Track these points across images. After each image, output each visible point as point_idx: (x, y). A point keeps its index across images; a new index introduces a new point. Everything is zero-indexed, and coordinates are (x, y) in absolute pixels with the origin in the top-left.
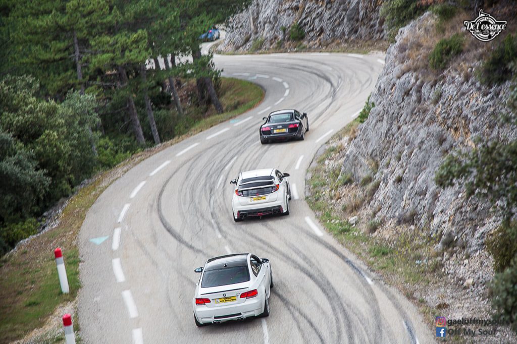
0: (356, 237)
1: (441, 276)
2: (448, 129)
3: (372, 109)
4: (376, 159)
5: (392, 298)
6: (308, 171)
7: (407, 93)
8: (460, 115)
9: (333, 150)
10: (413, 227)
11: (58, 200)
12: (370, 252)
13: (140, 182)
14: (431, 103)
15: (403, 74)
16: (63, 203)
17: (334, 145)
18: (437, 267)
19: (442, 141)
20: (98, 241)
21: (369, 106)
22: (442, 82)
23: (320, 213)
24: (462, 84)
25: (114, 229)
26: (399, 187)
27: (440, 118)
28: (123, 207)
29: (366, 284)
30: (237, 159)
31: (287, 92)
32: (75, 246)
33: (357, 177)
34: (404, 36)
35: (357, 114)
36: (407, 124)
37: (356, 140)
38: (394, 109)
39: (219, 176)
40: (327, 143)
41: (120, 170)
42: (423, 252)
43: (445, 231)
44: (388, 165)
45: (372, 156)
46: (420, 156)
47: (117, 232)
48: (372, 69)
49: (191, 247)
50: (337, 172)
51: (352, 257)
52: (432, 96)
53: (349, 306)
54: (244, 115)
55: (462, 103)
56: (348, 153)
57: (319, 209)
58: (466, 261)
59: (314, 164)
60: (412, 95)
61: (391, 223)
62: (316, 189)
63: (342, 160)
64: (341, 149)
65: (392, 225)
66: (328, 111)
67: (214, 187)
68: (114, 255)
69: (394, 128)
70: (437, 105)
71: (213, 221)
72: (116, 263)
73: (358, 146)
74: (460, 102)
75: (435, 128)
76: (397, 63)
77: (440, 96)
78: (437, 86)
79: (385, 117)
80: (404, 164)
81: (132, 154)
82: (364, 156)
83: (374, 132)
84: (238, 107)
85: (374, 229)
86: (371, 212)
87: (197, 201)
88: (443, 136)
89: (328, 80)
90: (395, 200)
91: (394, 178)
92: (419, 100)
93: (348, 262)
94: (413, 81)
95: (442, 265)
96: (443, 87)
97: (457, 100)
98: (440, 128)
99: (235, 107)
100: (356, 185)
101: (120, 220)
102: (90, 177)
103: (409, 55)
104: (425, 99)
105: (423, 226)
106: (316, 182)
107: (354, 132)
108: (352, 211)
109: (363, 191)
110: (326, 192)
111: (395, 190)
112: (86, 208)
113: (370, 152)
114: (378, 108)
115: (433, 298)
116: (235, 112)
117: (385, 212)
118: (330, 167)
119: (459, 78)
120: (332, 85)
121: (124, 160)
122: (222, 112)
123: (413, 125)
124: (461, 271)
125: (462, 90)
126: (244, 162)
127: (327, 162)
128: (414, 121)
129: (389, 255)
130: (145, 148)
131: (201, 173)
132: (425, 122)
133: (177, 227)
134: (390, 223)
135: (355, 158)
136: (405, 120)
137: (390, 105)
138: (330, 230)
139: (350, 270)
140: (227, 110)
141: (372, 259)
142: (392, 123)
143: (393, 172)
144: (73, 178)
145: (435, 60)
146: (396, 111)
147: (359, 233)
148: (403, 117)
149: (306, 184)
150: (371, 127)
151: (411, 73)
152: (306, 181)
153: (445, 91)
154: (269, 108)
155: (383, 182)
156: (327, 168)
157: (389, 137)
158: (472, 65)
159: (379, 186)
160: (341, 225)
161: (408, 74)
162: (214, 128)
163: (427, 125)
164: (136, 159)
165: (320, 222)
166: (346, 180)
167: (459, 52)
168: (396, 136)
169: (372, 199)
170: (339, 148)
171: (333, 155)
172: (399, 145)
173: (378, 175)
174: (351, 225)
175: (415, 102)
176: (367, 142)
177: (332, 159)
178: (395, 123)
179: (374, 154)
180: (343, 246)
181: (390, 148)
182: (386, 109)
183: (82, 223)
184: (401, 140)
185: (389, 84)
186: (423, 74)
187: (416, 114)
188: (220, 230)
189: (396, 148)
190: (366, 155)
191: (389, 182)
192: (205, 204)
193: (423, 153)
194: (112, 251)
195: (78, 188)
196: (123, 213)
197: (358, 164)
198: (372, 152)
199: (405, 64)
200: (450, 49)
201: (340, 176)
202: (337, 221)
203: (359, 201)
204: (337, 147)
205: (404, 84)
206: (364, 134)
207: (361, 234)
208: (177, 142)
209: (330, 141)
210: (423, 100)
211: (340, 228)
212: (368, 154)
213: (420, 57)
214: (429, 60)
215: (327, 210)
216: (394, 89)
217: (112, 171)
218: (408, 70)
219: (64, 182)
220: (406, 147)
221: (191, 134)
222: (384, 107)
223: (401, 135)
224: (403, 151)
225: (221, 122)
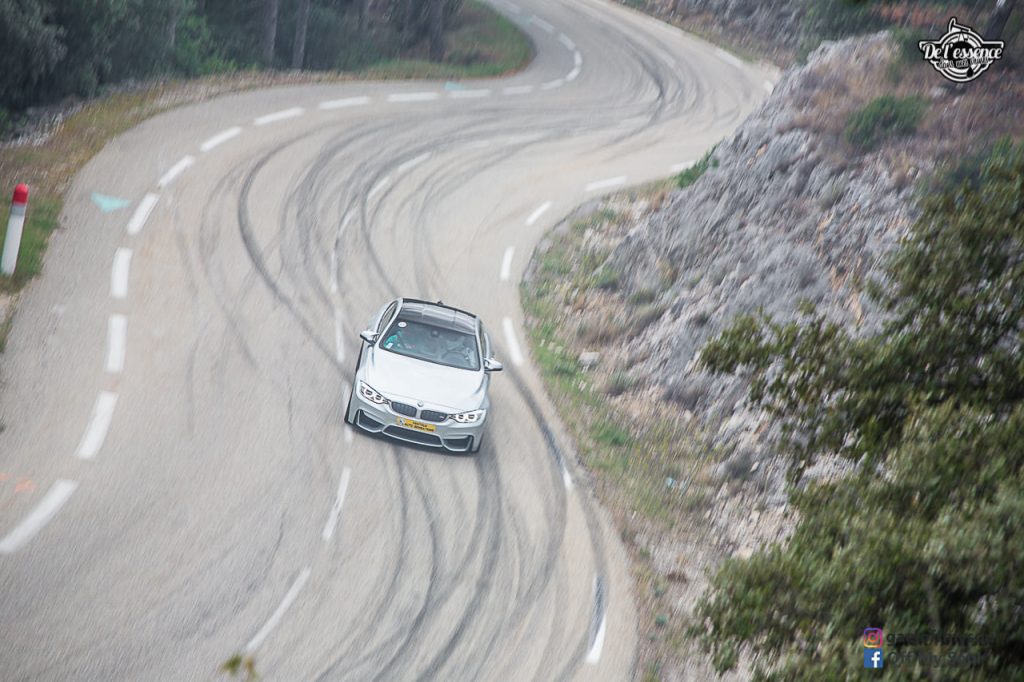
0: (578, 391)
1: (699, 523)
2: (828, 262)
3: (709, 171)
4: (678, 262)
5: (594, 526)
6: (546, 235)
7: (784, 169)
8: (859, 247)
9: (610, 216)
10: (688, 415)
11: (64, 95)
12: (593, 428)
13: (230, 126)
15: (791, 130)
16: (72, 105)
17: (615, 206)
18: (699, 505)
19: (807, 281)
20: (108, 204)
21: (710, 161)
22: (853, 173)
23: (534, 322)
24: (887, 192)
25: (146, 193)
26: (696, 333)
27: (822, 239)
28: (179, 159)
29: (558, 482)
31: (575, 73)
32: (60, 196)
33: (629, 284)
34: (825, 60)
35: (679, 168)
36: (760, 224)
37: (656, 217)
38: (748, 187)
39: (380, 177)
40: (606, 198)
41: (203, 88)
42: (687, 468)
43: (742, 446)
44: (693, 285)
45: (673, 257)
46: (757, 293)
47: (150, 201)
48: (747, 96)
49: (272, 287)
50: (598, 258)
51: (555, 425)
52: (826, 191)
53: (512, 510)
54: (477, 81)
55: (872, 228)
56: (632, 232)
57: (537, 313)
58: (755, 515)
59: (564, 228)
60: (791, 174)
61: (653, 392)
62: (547, 275)
63: (617, 242)
64: (624, 220)
65: (654, 397)
66: (633, 140)
68: (123, 239)
69: (733, 223)
70: (827, 212)
71: (333, 256)
72: (123, 258)
73: (654, 228)
74: (868, 224)
75: (805, 252)
76: (789, 104)
77: (839, 197)
78: (842, 176)
79: (726, 196)
80: (722, 297)
81: (239, 69)
82: (659, 250)
83: (696, 214)
84: (473, 64)
85: (617, 390)
86: (626, 358)
88: (813, 273)
89: (659, 82)
90: (678, 354)
91: (694, 314)
92: (799, 190)
93: (546, 432)
94: (803, 148)
95: (709, 505)
96: (853, 182)
97: (866, 218)
98: (814, 257)
99: (468, 61)
100: (622, 298)
101: (164, 181)
102: (141, 79)
103: (817, 99)
104: (809, 192)
105: (707, 421)
106: (554, 261)
107: (662, 198)
108: (593, 342)
109: (630, 314)
110: (563, 287)
111: (685, 337)
112: (112, 132)
113: (673, 245)
114: (721, 174)
115: (666, 557)
116: (463, 70)
117: (651, 369)
118: (592, 244)
119: (886, 179)
120: (662, 94)
121: (218, 72)
122: (440, 61)
123: (770, 230)
124: (739, 529)
125: (883, 202)
126: (438, 170)
127: (589, 233)
128: (773, 223)
129: (624, 449)
130: (267, 66)
132: (791, 234)
133: (263, 238)
134: (651, 391)
135: (641, 247)
136: (759, 214)
137: (744, 176)
138: (538, 358)
139: (542, 445)
140: (450, 60)
141: (590, 444)
142: (732, 213)
143: (696, 301)
144: (109, 66)
145: (859, 128)
146: (750, 192)
147: (588, 387)
148: (757, 208)
149: (533, 257)
150: (693, 202)
151: (805, 134)
152: (535, 253)
153: (852, 193)
154: (527, 89)
155: (673, 312)
156: (583, 245)
157: (717, 234)
158: (921, 164)
159: (661, 316)
160: (564, 358)
161: (799, 133)
162: (411, 84)
163: (793, 240)
164: (242, 83)
165: (527, 337)
166: (606, 282)
167: (908, 131)
168: (729, 237)
169: (639, 334)
170: (623, 216)
171: (606, 225)
172: (729, 257)
173: (668, 295)
174: (580, 366)
175: (790, 190)
176: (675, 227)
177: (600, 231)
178: (740, 213)
179: (677, 254)
180: (549, 399)
181: (710, 257)
182: (734, 181)
183: (90, 158)
184: (737, 249)
185: (759, 137)
186: (827, 145)
187: (782, 213)
188: (339, 278)
189: (721, 259)
190: (662, 250)
191: (682, 317)
192: (332, 217)
193: (764, 289)
194: (124, 233)
195: (112, 88)
196: (175, 171)
197: (641, 261)
198: (675, 251)
199: (803, 112)
200: (894, 119)
201: (599, 270)
202: (559, 349)
203: (613, 329)
204: (620, 213)
205: (785, 149)
206: (675, 209)
207: (592, 389)
208: (331, 81)
209: (613, 198)
210: (805, 191)
211: (559, 363)
212: (666, 249)
213: (835, 111)
214: (847, 124)
215: (550, 320)
216: (763, 149)
217: (187, 86)
218: (804, 126)
219: (89, 66)
220: (739, 264)
221: (364, 78)
222: (731, 175)
223: (740, 239)
224: (731, 271)
225: (430, 77)
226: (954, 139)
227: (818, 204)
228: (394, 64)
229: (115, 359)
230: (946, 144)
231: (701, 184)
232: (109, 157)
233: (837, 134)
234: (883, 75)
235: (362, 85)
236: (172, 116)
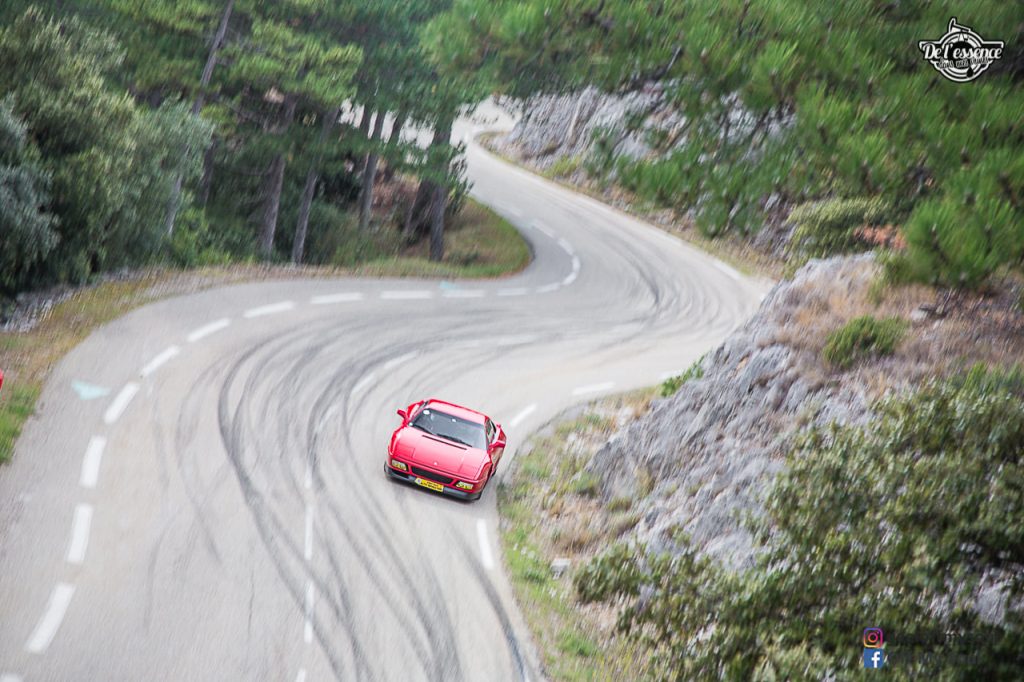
0: (548, 600)
3: (690, 382)
4: (657, 470)
6: (529, 438)
9: (594, 421)
11: (56, 283)
12: (559, 637)
13: (220, 317)
15: (772, 345)
16: (62, 293)
17: (601, 412)
20: (87, 392)
22: (830, 390)
23: (508, 526)
25: (127, 382)
26: (668, 544)
28: (165, 348)
30: (415, 357)
31: (572, 277)
32: (39, 383)
33: (608, 491)
34: (813, 276)
35: (665, 377)
36: (737, 438)
37: (636, 425)
38: (726, 399)
40: (593, 403)
44: (669, 496)
45: (651, 466)
47: (130, 391)
48: (742, 307)
50: (577, 465)
51: (521, 633)
52: (803, 409)
54: (471, 282)
56: (612, 439)
57: (512, 517)
59: (548, 432)
60: (770, 389)
62: (525, 478)
63: (601, 446)
64: (608, 427)
68: (99, 426)
69: (711, 434)
72: (96, 447)
73: (634, 436)
76: (771, 320)
78: (820, 393)
79: (705, 407)
80: (697, 508)
81: (234, 262)
82: (637, 458)
83: (674, 425)
84: (471, 265)
89: (655, 290)
91: (667, 524)
92: (777, 406)
93: (512, 640)
94: (783, 364)
96: (828, 401)
99: (466, 262)
100: (600, 505)
101: (147, 370)
103: (799, 316)
104: (787, 407)
106: (534, 465)
107: (647, 407)
108: (566, 548)
109: (605, 521)
110: (541, 491)
112: (98, 321)
113: (651, 455)
114: (702, 385)
116: (460, 270)
118: (572, 451)
119: (863, 399)
120: (657, 302)
121: (213, 263)
122: (440, 259)
123: (747, 444)
127: (572, 437)
128: (750, 437)
129: (590, 660)
130: (263, 260)
132: (767, 449)
135: (621, 455)
136: (737, 427)
137: (723, 389)
138: (509, 564)
139: (506, 653)
140: (448, 260)
141: (555, 654)
142: (710, 424)
143: (670, 512)
144: (103, 254)
145: (839, 346)
146: (729, 404)
147: (558, 594)
148: (736, 420)
149: (514, 459)
150: (673, 412)
151: (786, 349)
152: (516, 454)
153: (828, 410)
154: (520, 291)
155: (647, 521)
156: (566, 449)
157: (695, 446)
158: (897, 386)
159: (634, 525)
160: (536, 564)
161: (779, 348)
162: (406, 282)
163: (769, 455)
164: (236, 275)
165: (500, 541)
166: (585, 487)
167: (886, 352)
168: (707, 449)
170: (609, 421)
171: (590, 429)
172: (705, 469)
173: (644, 503)
174: (552, 572)
175: (768, 405)
176: (654, 435)
177: (584, 435)
178: (718, 425)
179: (654, 463)
180: (518, 605)
181: (687, 467)
182: (714, 393)
183: (74, 346)
184: (714, 461)
185: (740, 350)
186: (806, 361)
187: (760, 427)
188: (314, 473)
189: (697, 470)
190: (641, 459)
191: (656, 526)
193: (737, 503)
194: (101, 421)
195: (104, 278)
196: (159, 361)
197: (620, 468)
198: (653, 459)
199: (785, 327)
200: (874, 339)
201: (578, 476)
202: (532, 555)
203: (587, 535)
204: (605, 418)
205: (766, 363)
206: (656, 417)
207: (561, 597)
208: (327, 276)
209: (598, 404)
210: (784, 406)
211: (530, 570)
212: (645, 457)
213: (817, 329)
214: (827, 342)
215: (525, 524)
216: (744, 362)
217: (181, 276)
218: (785, 342)
219: (82, 255)
220: (714, 478)
221: (359, 274)
222: (712, 386)
223: (717, 451)
224: (707, 482)
225: (425, 276)
226: (931, 362)
227: (794, 420)
228: (392, 262)
229: (76, 551)
230: (923, 367)
231: (682, 394)
232: (95, 344)
233: (817, 351)
234: (864, 296)
235: (357, 281)
236: (162, 305)
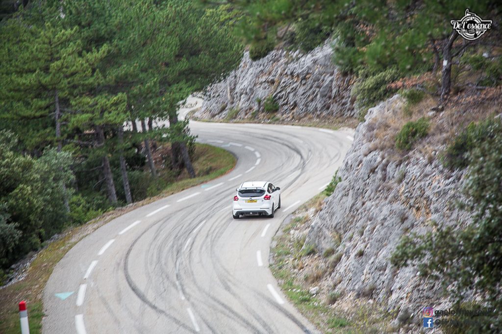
0: (315, 307)
2: (411, 207)
3: (339, 184)
4: (340, 231)
6: (273, 239)
7: (373, 171)
8: (422, 196)
9: (299, 220)
10: (371, 301)
11: (27, 253)
12: (328, 323)
13: (109, 240)
14: (395, 182)
15: (370, 152)
16: (32, 257)
17: (300, 215)
19: (404, 219)
20: (63, 296)
21: (336, 180)
22: (406, 162)
23: (282, 282)
24: (426, 166)
25: (80, 285)
26: (360, 261)
27: (403, 197)
28: (90, 264)
30: (206, 222)
31: (258, 161)
32: (40, 300)
33: (320, 248)
34: (373, 116)
35: (324, 187)
36: (371, 201)
37: (321, 213)
38: (359, 185)
39: (186, 239)
40: (294, 213)
41: (90, 227)
42: (380, 326)
43: (402, 307)
44: (351, 239)
45: (336, 229)
46: (382, 233)
47: (83, 288)
48: (341, 145)
49: (154, 307)
50: (301, 242)
51: (310, 327)
52: (397, 175)
54: (216, 180)
55: (425, 184)
56: (313, 224)
57: (282, 277)
59: (280, 233)
60: (377, 172)
61: (351, 296)
62: (280, 258)
63: (307, 231)
64: (306, 220)
65: (352, 298)
66: (297, 181)
67: (181, 249)
68: (77, 310)
69: (359, 204)
70: (401, 184)
71: (177, 283)
72: (79, 319)
73: (323, 219)
74: (423, 183)
75: (397, 206)
76: (364, 141)
77: (404, 176)
78: (402, 166)
79: (351, 192)
80: (367, 239)
81: (104, 212)
82: (328, 228)
83: (339, 206)
84: (210, 173)
85: (333, 300)
86: (332, 284)
87: (163, 262)
88: (405, 214)
89: (298, 152)
90: (355, 274)
91: (356, 252)
92: (384, 179)
93: (307, 331)
94: (379, 159)
96: (408, 167)
97: (420, 181)
98: (403, 207)
99: (207, 172)
100: (319, 256)
101: (86, 276)
102: (60, 233)
103: (377, 134)
104: (389, 178)
105: (381, 300)
106: (281, 250)
107: (320, 204)
108: (313, 282)
109: (326, 262)
110: (290, 261)
111: (356, 264)
112: (55, 262)
113: (334, 225)
114: (345, 183)
116: (207, 177)
117: (346, 285)
118: (295, 236)
119: (423, 160)
120: (302, 157)
121: (94, 217)
122: (195, 177)
123: (377, 201)
125: (425, 171)
126: (212, 226)
127: (292, 232)
128: (378, 198)
129: (347, 328)
130: (116, 207)
131: (170, 234)
132: (388, 200)
133: (141, 287)
134: (349, 296)
135: (320, 230)
136: (369, 196)
137: (356, 181)
138: (291, 298)
140: (199, 175)
141: (330, 331)
142: (357, 199)
143: (355, 246)
144: (43, 232)
145: (401, 141)
146: (362, 187)
147: (319, 304)
148: (367, 193)
149: (270, 252)
150: (337, 201)
151: (377, 152)
152: (270, 249)
153: (409, 172)
154: (239, 175)
155: (346, 255)
157: (353, 212)
158: (436, 148)
159: (341, 259)
160: (302, 294)
161: (374, 153)
162: (186, 192)
163: (390, 202)
164: (107, 218)
165: (281, 290)
166: (309, 251)
167: (425, 135)
168: (360, 211)
169: (333, 271)
171: (299, 225)
172: (363, 220)
173: (340, 248)
174: (311, 295)
175: (380, 180)
176: (332, 215)
177: (297, 229)
178: (360, 198)
179: (337, 227)
180: (303, 316)
181: (354, 222)
182: (352, 184)
183: (49, 277)
184: (365, 215)
185: (356, 161)
186: (389, 154)
187: (380, 191)
188: (184, 292)
189: (359, 222)
190: (330, 228)
191: (351, 256)
192: (171, 265)
193: (385, 229)
194: (76, 306)
195: (48, 242)
196: (90, 270)
197: (322, 236)
199: (372, 143)
200: (416, 132)
201: (304, 247)
202: (299, 290)
203: (320, 272)
204: (303, 218)
205: (371, 162)
206: (329, 207)
207: (321, 304)
208: (148, 203)
209: (297, 212)
210: (387, 178)
211: (301, 297)
213: (387, 137)
214: (395, 141)
215: (289, 278)
216: (360, 165)
217: (83, 228)
218: (375, 149)
219: (34, 235)
220: (369, 222)
221: (163, 197)
222: (350, 183)
223: (365, 210)
224: (366, 226)
225: (193, 186)
226: (447, 132)
230: (445, 135)
231: (337, 190)
232: (57, 274)
234: (403, 114)
235: (163, 200)
236: (80, 245)
